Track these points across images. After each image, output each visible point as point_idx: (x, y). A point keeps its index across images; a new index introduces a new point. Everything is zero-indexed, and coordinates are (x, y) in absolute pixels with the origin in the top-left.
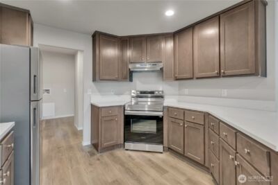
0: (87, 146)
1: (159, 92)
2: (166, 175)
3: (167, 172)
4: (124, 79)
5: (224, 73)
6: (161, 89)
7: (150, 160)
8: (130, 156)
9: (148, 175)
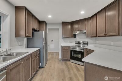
0: (60, 59)
1: (85, 42)
2: (79, 72)
3: (80, 71)
4: (72, 37)
5: (107, 34)
6: (87, 41)
7: (77, 67)
8: (71, 64)
9: (73, 70)
